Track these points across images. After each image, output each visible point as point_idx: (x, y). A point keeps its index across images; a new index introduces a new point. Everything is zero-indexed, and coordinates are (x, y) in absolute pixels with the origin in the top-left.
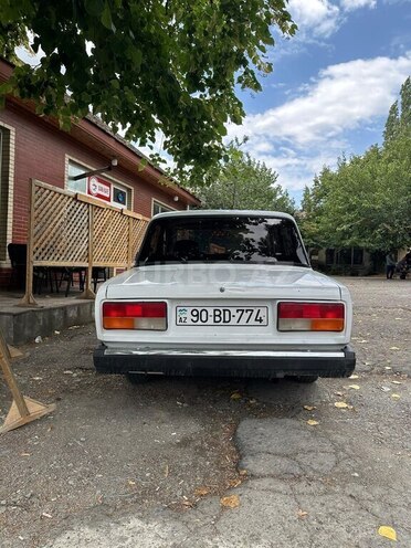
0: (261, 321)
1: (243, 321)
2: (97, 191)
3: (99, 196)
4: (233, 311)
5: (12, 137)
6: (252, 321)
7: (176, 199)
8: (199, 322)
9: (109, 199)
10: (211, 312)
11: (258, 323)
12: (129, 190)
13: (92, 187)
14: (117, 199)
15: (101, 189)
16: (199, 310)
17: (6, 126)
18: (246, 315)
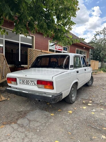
0: (35, 84)
1: (32, 84)
2: (58, 48)
3: (59, 49)
4: (30, 81)
5: (34, 38)
6: (33, 84)
7: (84, 48)
8: (23, 84)
9: (62, 50)
10: (25, 81)
11: (35, 85)
12: (68, 47)
13: (57, 47)
14: (64, 50)
15: (60, 48)
16: (23, 80)
17: (33, 36)
18: (32, 83)
